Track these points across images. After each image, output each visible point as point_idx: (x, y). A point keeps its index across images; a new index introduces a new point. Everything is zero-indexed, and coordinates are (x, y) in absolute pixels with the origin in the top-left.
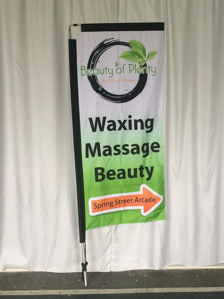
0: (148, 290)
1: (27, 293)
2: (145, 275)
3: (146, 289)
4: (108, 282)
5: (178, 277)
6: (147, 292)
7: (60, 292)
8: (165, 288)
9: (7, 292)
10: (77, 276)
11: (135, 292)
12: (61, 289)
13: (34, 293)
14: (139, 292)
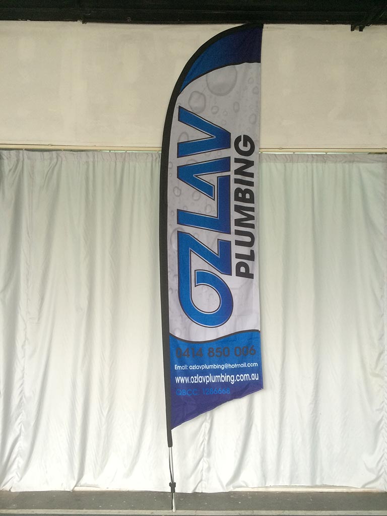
0: (254, 513)
1: (115, 513)
2: (249, 497)
3: (251, 511)
5: (288, 500)
7: (152, 513)
9: (91, 510)
12: (153, 510)
13: (123, 513)
14: (244, 514)
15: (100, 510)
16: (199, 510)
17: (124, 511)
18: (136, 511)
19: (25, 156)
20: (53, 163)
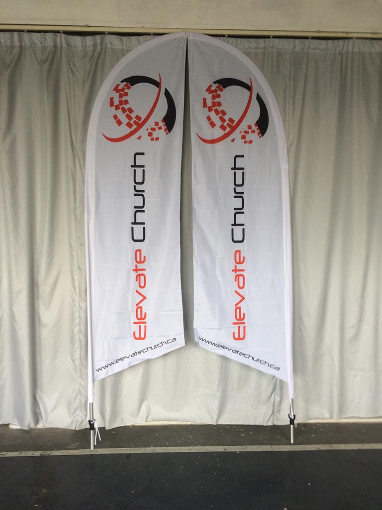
0: (332, 447)
1: (185, 450)
2: (322, 430)
3: (330, 445)
4: (278, 437)
5: (363, 431)
6: (332, 449)
7: (225, 449)
8: (352, 445)
9: (159, 448)
10: (237, 430)
11: (317, 449)
12: (225, 445)
13: (194, 450)
14: (322, 449)
15: (169, 448)
16: (274, 445)
17: (195, 447)
18: (207, 447)
19: (63, 40)
20: (97, 50)
